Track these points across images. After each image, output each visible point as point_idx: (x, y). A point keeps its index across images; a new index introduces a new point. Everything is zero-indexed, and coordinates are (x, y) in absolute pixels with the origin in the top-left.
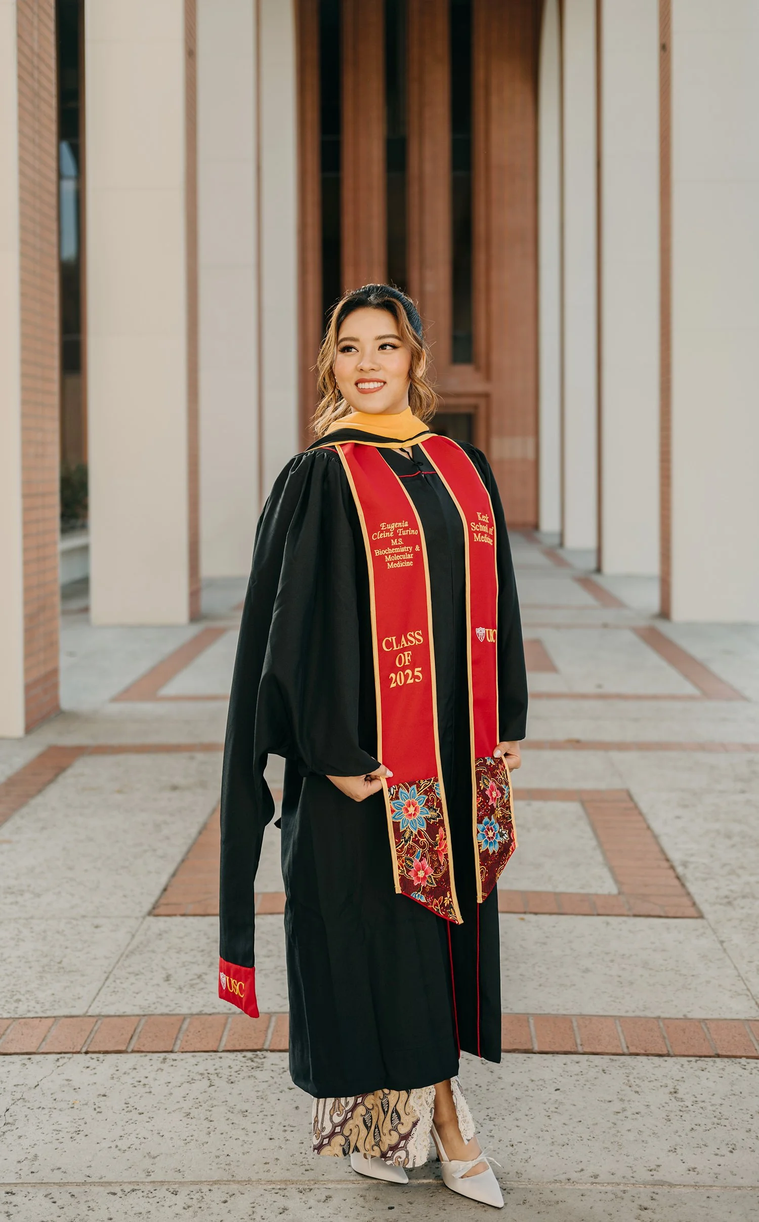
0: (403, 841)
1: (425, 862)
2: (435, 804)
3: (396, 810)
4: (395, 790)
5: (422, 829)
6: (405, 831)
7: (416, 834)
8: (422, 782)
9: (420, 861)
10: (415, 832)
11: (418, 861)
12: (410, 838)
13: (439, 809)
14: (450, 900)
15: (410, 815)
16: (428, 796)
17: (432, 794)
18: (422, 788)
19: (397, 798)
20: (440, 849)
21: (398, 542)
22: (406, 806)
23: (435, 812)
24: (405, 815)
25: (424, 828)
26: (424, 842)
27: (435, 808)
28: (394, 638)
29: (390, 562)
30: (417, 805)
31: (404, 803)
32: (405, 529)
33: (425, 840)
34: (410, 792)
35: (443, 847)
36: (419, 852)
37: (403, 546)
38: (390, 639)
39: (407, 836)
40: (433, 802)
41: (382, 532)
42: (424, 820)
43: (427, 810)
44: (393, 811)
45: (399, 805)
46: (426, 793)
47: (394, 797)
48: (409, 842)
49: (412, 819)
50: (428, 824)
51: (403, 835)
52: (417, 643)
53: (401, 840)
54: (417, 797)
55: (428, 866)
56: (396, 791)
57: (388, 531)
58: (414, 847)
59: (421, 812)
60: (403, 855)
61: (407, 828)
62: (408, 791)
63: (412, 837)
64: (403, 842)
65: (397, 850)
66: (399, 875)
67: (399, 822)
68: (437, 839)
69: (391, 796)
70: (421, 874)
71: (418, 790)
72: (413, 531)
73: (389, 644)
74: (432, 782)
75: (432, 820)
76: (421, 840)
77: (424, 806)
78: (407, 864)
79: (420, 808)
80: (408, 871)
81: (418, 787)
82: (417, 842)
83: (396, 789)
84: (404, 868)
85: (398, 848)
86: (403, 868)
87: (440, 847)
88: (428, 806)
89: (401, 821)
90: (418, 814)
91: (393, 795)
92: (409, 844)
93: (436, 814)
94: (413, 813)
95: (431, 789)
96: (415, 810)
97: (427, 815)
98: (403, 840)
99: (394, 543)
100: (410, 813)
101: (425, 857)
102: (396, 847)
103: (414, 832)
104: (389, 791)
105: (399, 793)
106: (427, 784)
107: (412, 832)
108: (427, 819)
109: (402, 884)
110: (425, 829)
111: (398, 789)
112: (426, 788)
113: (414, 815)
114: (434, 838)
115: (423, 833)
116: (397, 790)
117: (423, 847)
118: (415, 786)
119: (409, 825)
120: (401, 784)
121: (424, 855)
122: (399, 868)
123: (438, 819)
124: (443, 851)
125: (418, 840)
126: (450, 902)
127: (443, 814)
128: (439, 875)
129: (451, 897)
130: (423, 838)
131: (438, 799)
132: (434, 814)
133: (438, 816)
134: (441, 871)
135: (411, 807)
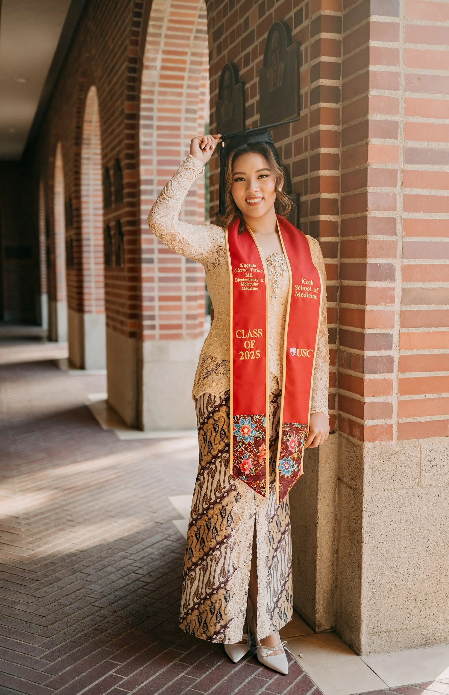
1: (250, 460)
3: (236, 429)
4: (237, 418)
5: (251, 442)
6: (240, 442)
7: (247, 444)
8: (255, 416)
11: (246, 459)
12: (242, 446)
15: (244, 433)
16: (257, 425)
17: (260, 423)
18: (254, 420)
19: (238, 423)
21: (250, 275)
22: (242, 428)
24: (241, 433)
25: (253, 442)
26: (251, 449)
27: (261, 431)
28: (243, 331)
29: (243, 287)
30: (250, 428)
31: (242, 426)
32: (255, 268)
35: (263, 454)
36: (247, 454)
37: (253, 278)
38: (241, 331)
39: (241, 444)
40: (260, 428)
41: (240, 268)
42: (253, 437)
43: (256, 432)
44: (234, 429)
45: (238, 426)
46: (256, 422)
47: (236, 422)
49: (245, 436)
50: (255, 440)
51: (239, 444)
52: (259, 336)
54: (251, 424)
55: (251, 463)
57: (244, 268)
58: (244, 451)
60: (237, 454)
61: (241, 440)
62: (245, 420)
65: (234, 452)
66: (233, 465)
68: (260, 449)
70: (246, 467)
71: (251, 420)
72: (259, 270)
73: (240, 334)
74: (261, 417)
75: (258, 438)
77: (254, 430)
78: (238, 459)
79: (251, 431)
81: (252, 418)
82: (246, 449)
87: (261, 454)
88: (256, 430)
89: (238, 435)
90: (250, 434)
92: (242, 449)
94: (246, 432)
95: (260, 421)
96: (248, 431)
97: (255, 435)
98: (238, 446)
99: (247, 275)
103: (245, 443)
104: (234, 418)
105: (240, 420)
106: (258, 418)
108: (255, 437)
111: (240, 418)
114: (258, 448)
115: (251, 444)
117: (250, 452)
118: (250, 418)
119: (243, 438)
120: (242, 415)
122: (234, 461)
124: (262, 456)
125: (248, 448)
126: (264, 485)
127: (265, 436)
128: (258, 469)
129: (265, 482)
130: (251, 447)
131: (263, 427)
132: (260, 435)
133: (263, 436)
134: (259, 467)
135: (246, 429)
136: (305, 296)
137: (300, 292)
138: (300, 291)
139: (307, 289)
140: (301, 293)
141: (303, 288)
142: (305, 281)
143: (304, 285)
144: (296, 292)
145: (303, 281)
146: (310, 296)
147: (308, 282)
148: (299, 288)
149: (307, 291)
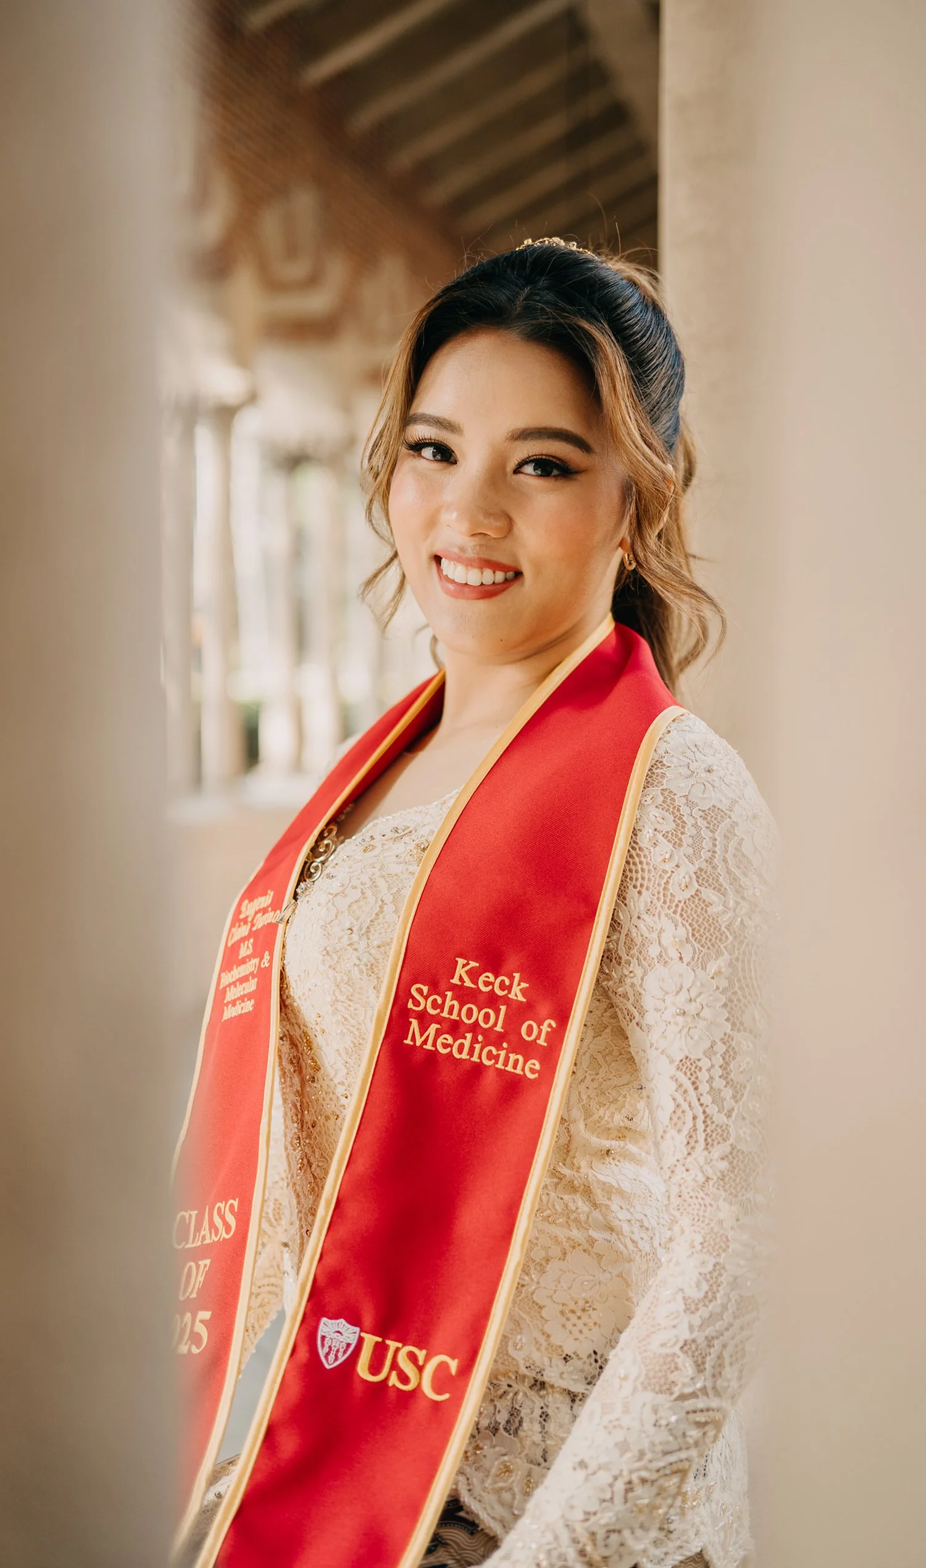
21: (247, 949)
28: (194, 1215)
29: (229, 1004)
32: (265, 911)
37: (251, 957)
38: (187, 1216)
41: (240, 924)
52: (223, 1235)
57: (246, 920)
72: (272, 916)
73: (182, 1231)
99: (243, 950)
136: (462, 1049)
137: (434, 1027)
138: (437, 1019)
139: (478, 1015)
140: (438, 1033)
141: (451, 1008)
142: (474, 975)
143: (464, 995)
144: (415, 1024)
145: (460, 971)
146: (490, 1056)
147: (487, 983)
148: (435, 1005)
149: (475, 1028)
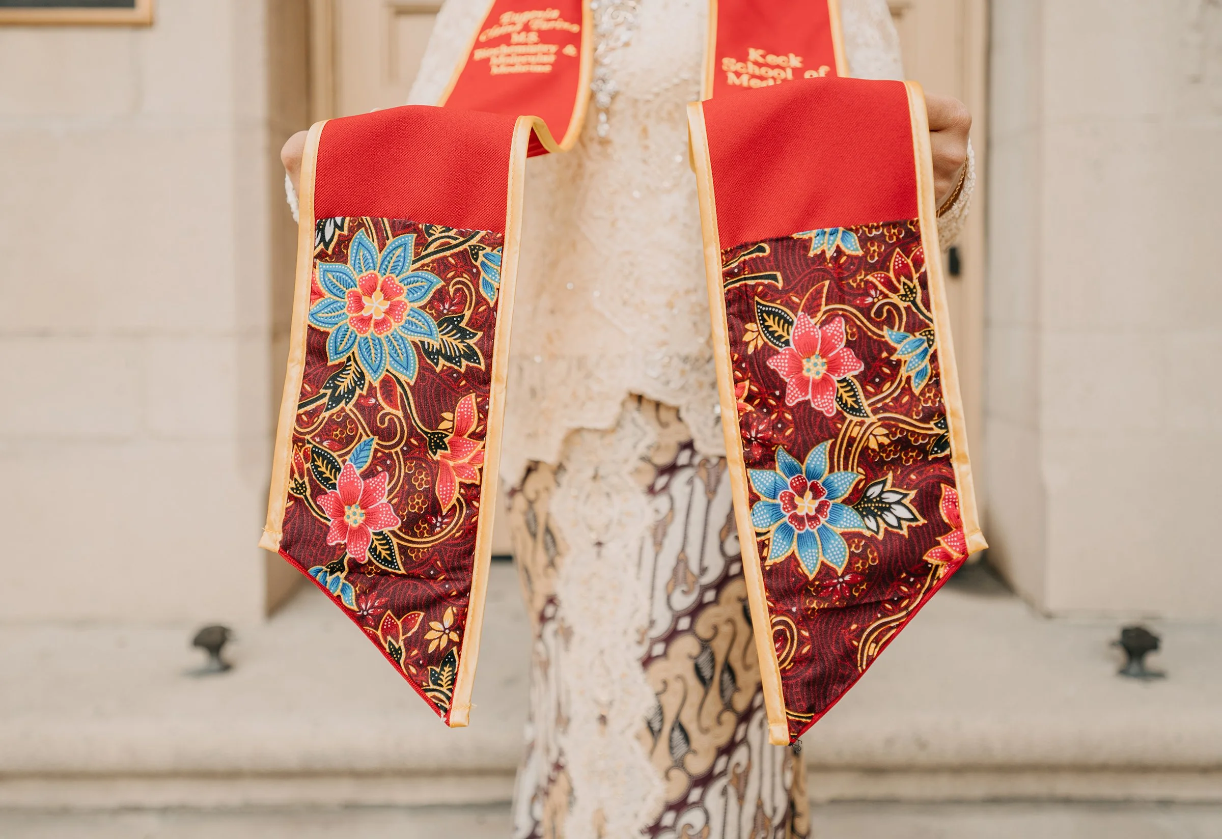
0: (324, 395)
1: (383, 483)
2: (468, 314)
3: (328, 295)
4: (338, 232)
5: (402, 378)
6: (343, 367)
7: (376, 384)
8: (438, 230)
9: (366, 475)
10: (373, 379)
11: (358, 472)
12: (351, 392)
13: (480, 334)
14: (454, 637)
15: (365, 321)
16: (448, 281)
17: (466, 278)
18: (431, 249)
19: (340, 255)
20: (451, 463)
22: (359, 290)
23: (463, 338)
24: (350, 315)
25: (409, 377)
26: (391, 420)
27: (463, 324)
30: (401, 298)
31: (357, 277)
33: (400, 414)
34: (384, 252)
35: (466, 460)
36: (368, 444)
39: (345, 383)
40: (463, 302)
42: (412, 351)
43: (433, 324)
44: (316, 293)
45: (339, 279)
46: (440, 267)
47: (330, 252)
48: (343, 404)
49: (368, 335)
50: (424, 369)
51: (334, 378)
53: (322, 391)
54: (409, 273)
55: (385, 500)
56: (340, 235)
58: (352, 422)
59: (409, 322)
60: (308, 437)
61: (349, 359)
62: (382, 246)
63: (358, 391)
64: (325, 400)
65: (299, 418)
66: (290, 497)
67: (327, 334)
68: (444, 425)
69: (321, 246)
70: (354, 516)
71: (416, 254)
74: (473, 242)
75: (442, 361)
76: (388, 409)
77: (423, 308)
78: (317, 467)
79: (407, 311)
80: (317, 492)
81: (421, 243)
82: (369, 411)
83: (341, 228)
84: (306, 479)
85: (302, 411)
86: (302, 477)
87: (454, 456)
88: (440, 313)
89: (332, 330)
90: (395, 326)
91: (327, 245)
92: (343, 409)
93: (461, 346)
94: (378, 318)
95: (466, 261)
96: (390, 311)
97: (426, 340)
98: (329, 392)
100: (365, 313)
101: (390, 469)
102: (300, 407)
103: (368, 378)
104: (320, 229)
105: (353, 245)
106: (454, 242)
107: (362, 374)
108: (424, 351)
109: (289, 526)
110: (412, 383)
111: (352, 231)
112: (448, 253)
113: (378, 324)
114: (432, 420)
115: (399, 389)
116: (346, 232)
117: (386, 434)
118: (411, 238)
119: (355, 349)
120: (367, 220)
121: (382, 461)
122: (292, 477)
123: (464, 363)
124: (460, 469)
125: (377, 407)
126: (451, 642)
127: (489, 356)
128: (424, 543)
129: (459, 626)
130: (392, 403)
131: (481, 300)
132: (454, 343)
133: (470, 355)
134: (431, 532)
135: (378, 295)
